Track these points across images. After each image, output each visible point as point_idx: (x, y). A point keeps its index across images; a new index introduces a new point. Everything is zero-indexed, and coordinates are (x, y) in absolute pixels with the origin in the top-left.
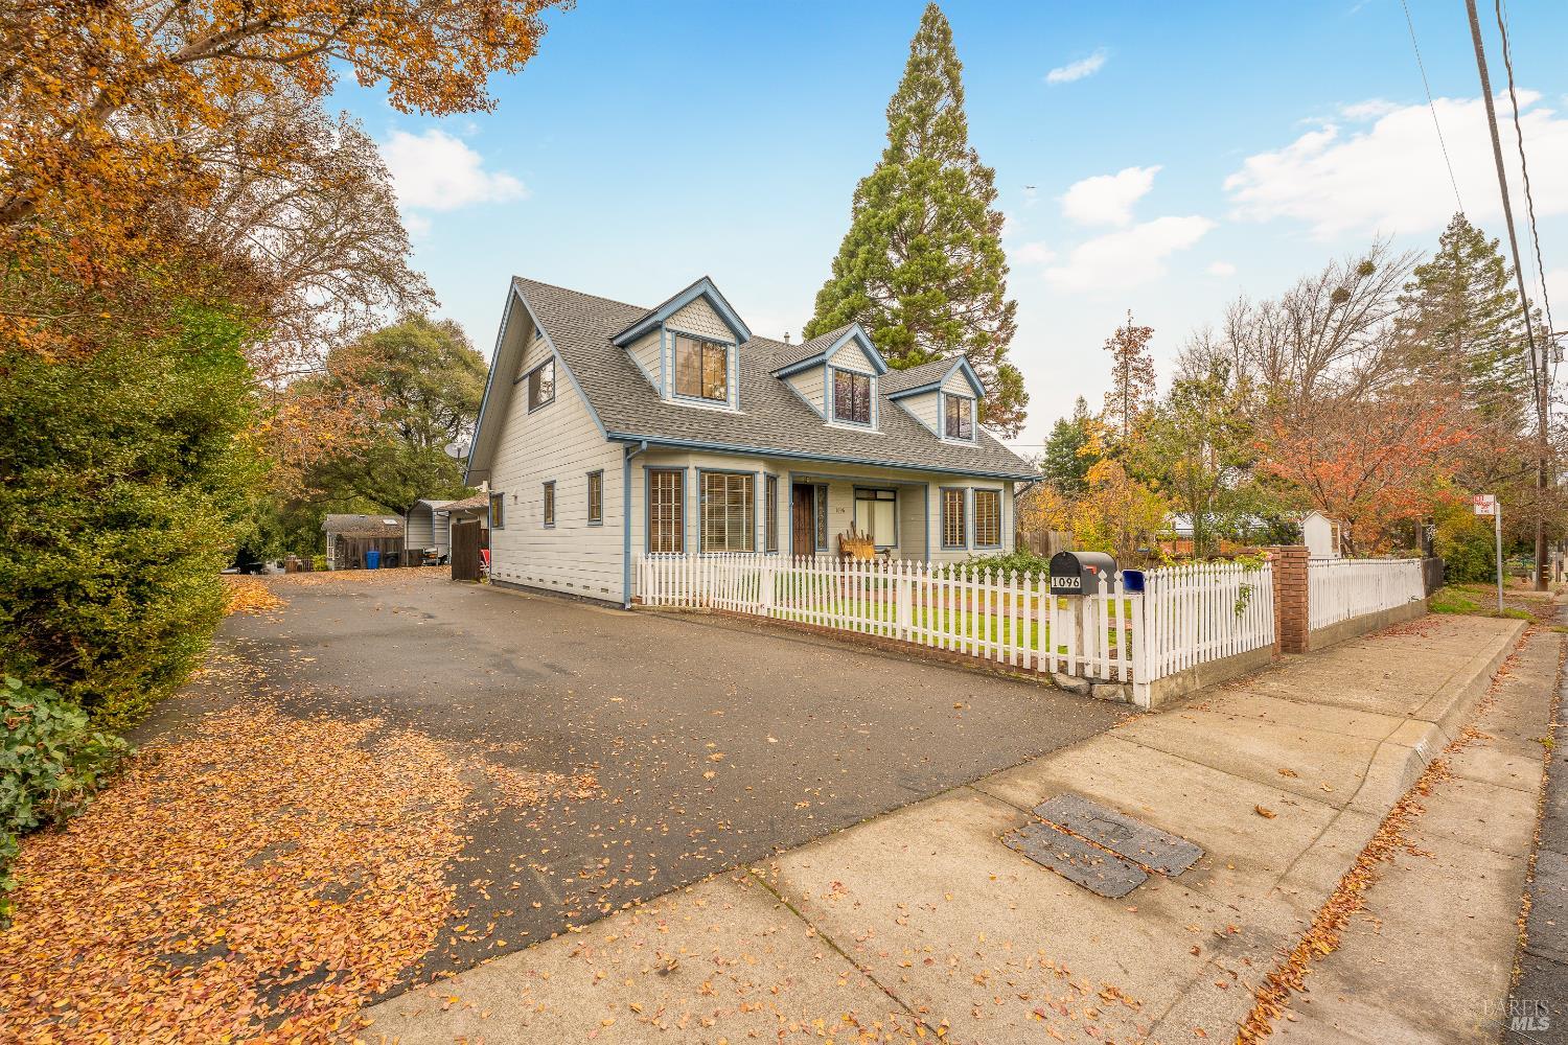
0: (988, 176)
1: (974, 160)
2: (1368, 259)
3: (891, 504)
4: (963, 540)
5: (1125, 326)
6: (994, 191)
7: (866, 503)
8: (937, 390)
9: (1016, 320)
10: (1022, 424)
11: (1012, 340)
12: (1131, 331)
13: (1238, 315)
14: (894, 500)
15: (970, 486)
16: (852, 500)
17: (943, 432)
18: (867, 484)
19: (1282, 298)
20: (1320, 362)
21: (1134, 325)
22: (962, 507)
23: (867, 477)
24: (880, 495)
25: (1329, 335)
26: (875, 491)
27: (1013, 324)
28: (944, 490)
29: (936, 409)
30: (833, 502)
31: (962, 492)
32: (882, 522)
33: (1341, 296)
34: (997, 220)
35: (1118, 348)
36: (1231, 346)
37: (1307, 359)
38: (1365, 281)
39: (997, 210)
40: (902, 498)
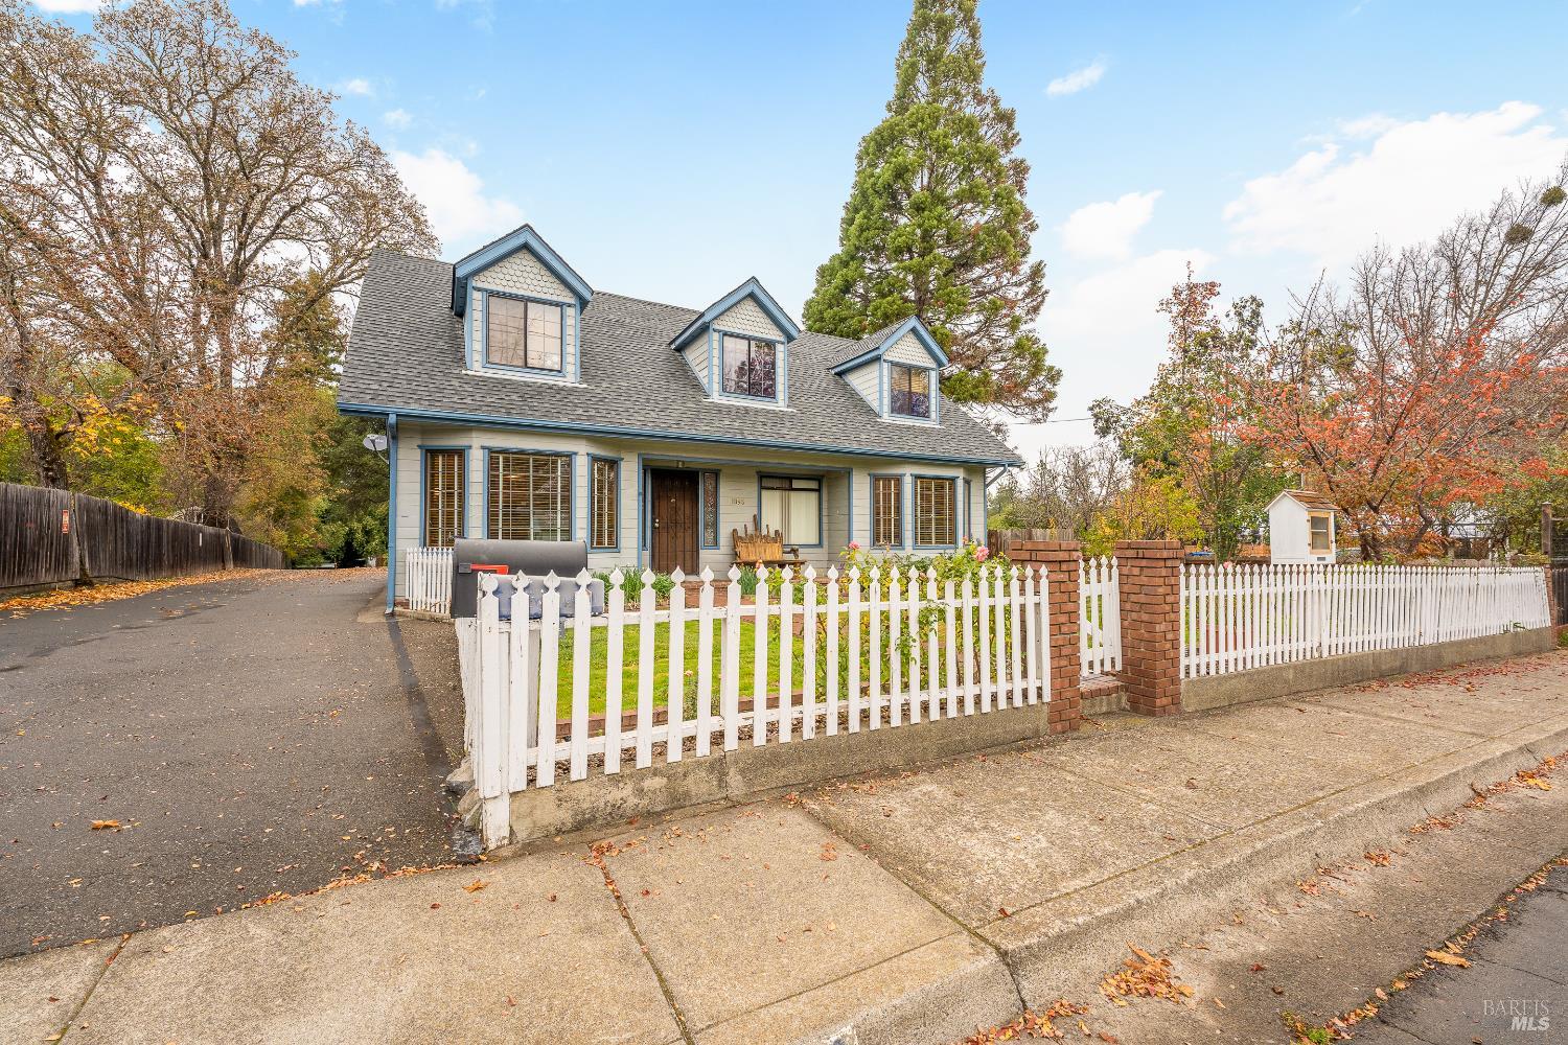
0: (1006, 118)
1: (995, 102)
2: (1554, 184)
3: (814, 496)
4: (899, 536)
5: (1183, 281)
6: (1015, 136)
7: (777, 494)
8: (877, 359)
9: (1045, 284)
10: (1051, 406)
11: (1043, 309)
12: (1192, 288)
13: (1374, 270)
14: (819, 490)
15: (908, 472)
16: (756, 488)
17: (886, 408)
18: (781, 470)
19: (1434, 243)
20: (1488, 320)
21: (1195, 280)
22: (899, 496)
23: (772, 462)
24: (796, 484)
25: (1501, 284)
26: (789, 478)
27: (1043, 290)
28: (876, 479)
29: (877, 381)
30: (726, 492)
31: (899, 480)
32: (798, 516)
33: (1519, 235)
34: (1020, 169)
35: (1175, 309)
36: (1362, 308)
37: (1471, 317)
38: (1552, 213)
39: (1020, 158)
40: (829, 486)
